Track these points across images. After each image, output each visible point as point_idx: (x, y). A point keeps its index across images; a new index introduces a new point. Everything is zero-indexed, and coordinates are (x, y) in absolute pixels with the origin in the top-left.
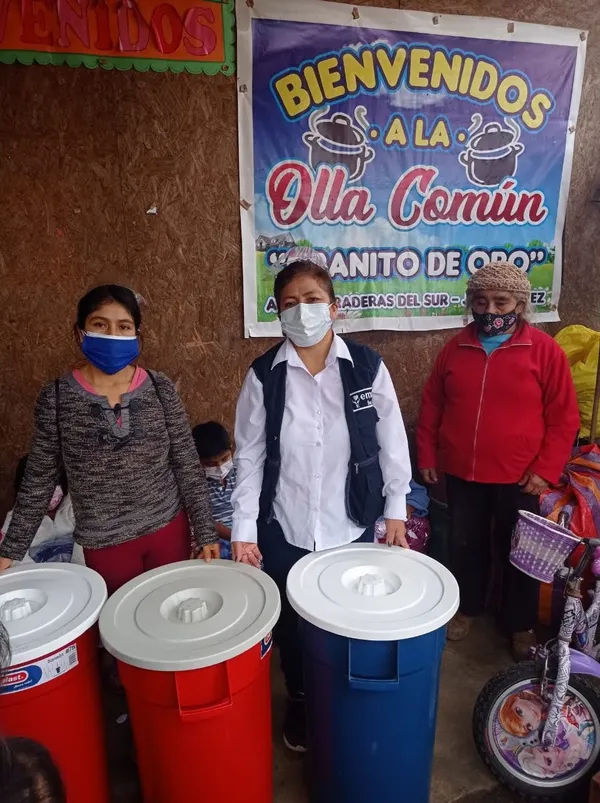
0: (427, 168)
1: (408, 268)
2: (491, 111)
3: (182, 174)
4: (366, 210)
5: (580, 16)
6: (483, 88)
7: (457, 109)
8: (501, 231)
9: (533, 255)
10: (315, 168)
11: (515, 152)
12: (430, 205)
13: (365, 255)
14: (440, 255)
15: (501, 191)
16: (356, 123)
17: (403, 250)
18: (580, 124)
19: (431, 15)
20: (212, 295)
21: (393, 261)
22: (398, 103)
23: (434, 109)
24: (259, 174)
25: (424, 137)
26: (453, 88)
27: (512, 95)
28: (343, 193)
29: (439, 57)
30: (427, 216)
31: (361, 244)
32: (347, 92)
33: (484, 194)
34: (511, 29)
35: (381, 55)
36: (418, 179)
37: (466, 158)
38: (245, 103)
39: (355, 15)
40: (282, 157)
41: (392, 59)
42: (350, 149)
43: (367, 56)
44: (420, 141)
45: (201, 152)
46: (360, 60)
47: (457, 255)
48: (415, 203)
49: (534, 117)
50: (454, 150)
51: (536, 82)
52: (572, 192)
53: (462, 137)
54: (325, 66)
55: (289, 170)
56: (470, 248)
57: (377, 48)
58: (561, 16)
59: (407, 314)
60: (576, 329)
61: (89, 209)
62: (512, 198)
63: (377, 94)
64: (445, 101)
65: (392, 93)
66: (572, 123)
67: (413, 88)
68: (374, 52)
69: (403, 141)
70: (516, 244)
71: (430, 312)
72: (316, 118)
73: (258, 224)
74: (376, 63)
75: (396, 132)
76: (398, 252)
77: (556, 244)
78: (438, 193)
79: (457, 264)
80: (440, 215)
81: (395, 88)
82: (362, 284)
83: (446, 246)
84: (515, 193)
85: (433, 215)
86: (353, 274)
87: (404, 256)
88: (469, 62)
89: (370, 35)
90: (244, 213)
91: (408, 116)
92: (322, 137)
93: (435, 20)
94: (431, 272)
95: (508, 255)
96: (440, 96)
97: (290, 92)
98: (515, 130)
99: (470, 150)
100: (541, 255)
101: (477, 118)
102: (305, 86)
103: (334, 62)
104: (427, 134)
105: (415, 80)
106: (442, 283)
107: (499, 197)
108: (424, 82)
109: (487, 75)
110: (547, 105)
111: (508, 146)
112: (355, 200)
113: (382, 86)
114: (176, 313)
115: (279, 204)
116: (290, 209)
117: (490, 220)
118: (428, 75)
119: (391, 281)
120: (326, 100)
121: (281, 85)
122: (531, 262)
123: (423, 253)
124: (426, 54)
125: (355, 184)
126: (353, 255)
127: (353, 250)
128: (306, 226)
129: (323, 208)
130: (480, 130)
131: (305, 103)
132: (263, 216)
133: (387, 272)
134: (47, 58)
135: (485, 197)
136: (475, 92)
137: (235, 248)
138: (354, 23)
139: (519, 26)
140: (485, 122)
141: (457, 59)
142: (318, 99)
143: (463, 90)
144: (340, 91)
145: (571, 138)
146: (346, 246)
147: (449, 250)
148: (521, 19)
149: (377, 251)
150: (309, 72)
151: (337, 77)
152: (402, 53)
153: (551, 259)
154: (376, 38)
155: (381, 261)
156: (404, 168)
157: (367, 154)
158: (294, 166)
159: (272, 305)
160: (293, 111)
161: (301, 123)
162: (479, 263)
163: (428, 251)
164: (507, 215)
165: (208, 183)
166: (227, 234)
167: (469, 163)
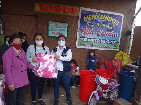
0: (102, 29)
1: (98, 41)
2: (111, 23)
3: (71, 27)
4: (93, 33)
5: (123, 12)
6: (110, 20)
7: (106, 22)
8: (111, 38)
9: (116, 41)
10: (87, 28)
11: (114, 28)
12: (102, 34)
13: (93, 39)
14: (103, 40)
15: (112, 33)
16: (93, 23)
17: (98, 39)
19: (104, 11)
20: (72, 42)
22: (98, 21)
23: (103, 22)
24: (80, 28)
25: (102, 25)
27: (114, 21)
28: (90, 31)
29: (104, 16)
31: (92, 38)
32: (92, 19)
34: (114, 13)
35: (97, 15)
36: (100, 30)
38: (79, 20)
39: (94, 10)
40: (83, 26)
41: (98, 16)
42: (92, 26)
43: (95, 15)
44: (101, 26)
45: (73, 25)
46: (94, 16)
47: (105, 40)
48: (100, 33)
49: (117, 24)
51: (117, 20)
52: (121, 34)
53: (107, 26)
54: (90, 16)
56: (107, 40)
58: (120, 12)
59: (97, 47)
60: (121, 52)
62: (113, 34)
63: (96, 20)
64: (105, 21)
66: (122, 25)
67: (101, 19)
68: (96, 15)
69: (99, 26)
70: (113, 40)
71: (100, 47)
72: (88, 22)
73: (79, 34)
75: (98, 24)
76: (97, 39)
77: (120, 40)
78: (103, 32)
80: (103, 35)
81: (98, 19)
82: (92, 43)
83: (103, 39)
86: (91, 41)
87: (98, 40)
88: (108, 17)
89: (95, 13)
90: (78, 32)
91: (100, 23)
93: (104, 12)
94: (101, 42)
95: (112, 41)
96: (104, 20)
98: (114, 25)
99: (108, 27)
101: (109, 24)
102: (87, 18)
103: (91, 16)
105: (101, 18)
106: (102, 44)
107: (111, 33)
109: (110, 18)
110: (118, 22)
112: (92, 32)
113: (97, 19)
114: (68, 44)
115: (82, 32)
116: (84, 32)
117: (110, 36)
118: (103, 18)
119: (96, 43)
120: (89, 20)
121: (84, 18)
122: (115, 42)
124: (103, 15)
125: (92, 30)
126: (91, 39)
127: (91, 38)
128: (85, 35)
129: (88, 33)
131: (87, 20)
132: (80, 33)
133: (95, 42)
134: (58, 13)
135: (109, 33)
136: (109, 20)
137: (76, 37)
138: (94, 11)
139: (115, 13)
140: (110, 24)
141: (107, 16)
142: (88, 20)
143: (107, 20)
144: (91, 19)
145: (121, 27)
146: (90, 38)
147: (104, 40)
148: (115, 12)
149: (94, 39)
150: (88, 17)
151: (91, 17)
152: (99, 15)
153: (118, 42)
155: (95, 40)
156: (99, 29)
157: (94, 27)
158: (84, 27)
159: (80, 44)
160: (85, 21)
161: (86, 23)
162: (108, 42)
163: (101, 39)
164: (112, 36)
165: (74, 28)
166: (75, 35)
167: (107, 29)
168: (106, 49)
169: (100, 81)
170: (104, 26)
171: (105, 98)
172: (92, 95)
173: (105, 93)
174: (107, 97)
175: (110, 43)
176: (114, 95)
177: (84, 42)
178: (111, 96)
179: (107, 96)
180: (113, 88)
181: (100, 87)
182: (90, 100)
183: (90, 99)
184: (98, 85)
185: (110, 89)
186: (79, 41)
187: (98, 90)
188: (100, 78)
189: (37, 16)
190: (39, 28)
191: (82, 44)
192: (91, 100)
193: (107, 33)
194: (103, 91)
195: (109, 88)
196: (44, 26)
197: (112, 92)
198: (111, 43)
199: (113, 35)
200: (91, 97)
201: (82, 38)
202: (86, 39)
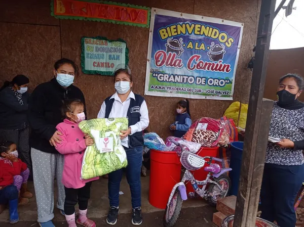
0: (198, 55)
1: (191, 81)
2: (216, 41)
3: (133, 52)
4: (181, 64)
5: (242, 20)
6: (215, 35)
7: (208, 41)
8: (217, 74)
9: (226, 81)
11: (223, 53)
12: (198, 65)
13: (180, 77)
14: (200, 79)
15: (218, 63)
16: (179, 42)
17: (190, 76)
18: (241, 47)
19: (201, 16)
20: (137, 83)
21: (187, 79)
22: (191, 38)
23: (200, 40)
24: (153, 53)
25: (198, 47)
26: (206, 35)
27: (223, 38)
28: (175, 60)
29: (203, 27)
30: (197, 68)
31: (178, 74)
32: (178, 34)
33: (213, 64)
34: (223, 21)
35: (188, 25)
36: (196, 58)
37: (209, 53)
38: (151, 35)
39: (181, 15)
40: (159, 49)
41: (190, 27)
42: (177, 49)
43: (184, 25)
44: (197, 48)
45: (138, 46)
46: (182, 26)
47: (205, 79)
48: (194, 64)
49: (229, 44)
50: (206, 51)
51: (229, 35)
52: (238, 65)
53: (208, 48)
54: (172, 27)
56: (209, 77)
57: (187, 24)
58: (237, 20)
59: (190, 93)
60: (236, 102)
62: (221, 65)
63: (186, 35)
64: (204, 38)
65: (190, 35)
66: (239, 46)
67: (195, 34)
68: (186, 25)
69: (192, 48)
70: (221, 78)
71: (196, 94)
72: (169, 40)
73: (151, 66)
74: (186, 28)
75: (190, 45)
76: (189, 77)
77: (233, 79)
78: (201, 62)
79: (205, 81)
80: (201, 68)
82: (178, 84)
83: (202, 76)
85: (199, 68)
86: (176, 81)
87: (190, 78)
88: (211, 29)
89: (184, 20)
90: (148, 62)
91: (194, 41)
92: (170, 45)
93: (202, 18)
94: (197, 83)
95: (219, 81)
97: (163, 33)
98: (224, 48)
99: (210, 51)
100: (228, 81)
101: (213, 44)
102: (167, 32)
103: (175, 27)
105: (196, 32)
106: (199, 86)
107: (217, 65)
108: (199, 33)
109: (216, 32)
110: (232, 41)
111: (221, 51)
112: (178, 62)
113: (187, 33)
115: (157, 61)
116: (160, 62)
117: (214, 70)
118: (200, 31)
119: (186, 84)
120: (172, 36)
121: (161, 31)
122: (225, 83)
123: (195, 77)
124: (200, 26)
125: (178, 58)
126: (176, 76)
127: (176, 75)
128: (164, 67)
129: (169, 63)
130: (213, 46)
131: (166, 36)
132: (153, 64)
133: (185, 82)
134: (103, 20)
135: (214, 64)
136: (213, 36)
137: (144, 71)
138: (181, 17)
139: (225, 21)
140: (215, 44)
141: (208, 28)
142: (170, 36)
143: (209, 36)
144: (176, 34)
145: (238, 51)
146: (174, 74)
147: (203, 77)
148: (226, 19)
149: (183, 76)
150: (168, 28)
151: (175, 30)
152: (193, 25)
153: (231, 83)
154: (186, 21)
155: (184, 78)
156: (192, 54)
157: (182, 50)
158: (162, 52)
159: (152, 87)
160: (163, 38)
161: (165, 41)
162: (211, 82)
163: (197, 77)
164: (219, 69)
165: (139, 54)
166: (143, 67)
167: (210, 55)
168: (207, 98)
169: (190, 162)
170: (204, 49)
171: (202, 196)
172: (173, 191)
173: (201, 187)
174: (206, 195)
175: (215, 85)
176: (220, 189)
177: (161, 82)
178: (215, 192)
179: (205, 192)
180: (217, 177)
181: (191, 174)
182: (169, 201)
183: (170, 198)
184: (186, 171)
185: (211, 178)
186: (151, 81)
187: (186, 181)
188: (190, 155)
190: (62, 54)
191: (156, 87)
192: (172, 200)
193: (210, 64)
194: (196, 183)
195: (209, 175)
197: (216, 183)
198: (217, 85)
199: (222, 68)
200: (172, 195)
201: (157, 74)
202: (166, 77)
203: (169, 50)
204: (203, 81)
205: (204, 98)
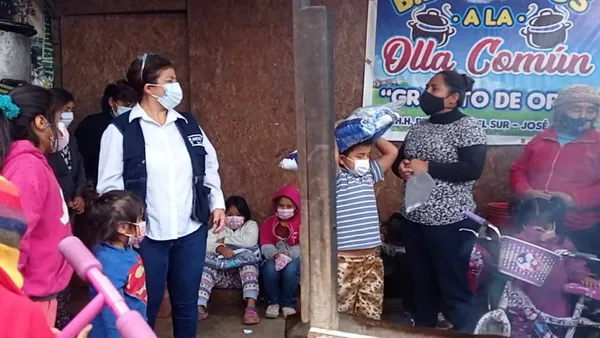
0: (495, 38)
1: (479, 102)
4: (450, 65)
10: (414, 39)
11: (565, 27)
12: (498, 61)
14: (505, 95)
15: (554, 52)
16: (442, 14)
17: (476, 91)
24: (379, 43)
25: (492, 20)
28: (432, 55)
30: (495, 69)
33: (541, 55)
36: (488, 45)
37: (525, 32)
38: (373, 6)
45: (345, 34)
47: (519, 95)
48: (486, 61)
50: (516, 27)
53: (521, 19)
55: (397, 42)
56: (530, 90)
61: (281, 64)
62: (563, 58)
69: (477, 23)
72: (416, 12)
73: (375, 73)
75: (472, 17)
79: (518, 100)
80: (505, 68)
83: (509, 89)
84: (566, 54)
85: (499, 67)
87: (477, 94)
90: (367, 65)
92: (420, 23)
94: (498, 105)
98: (565, 13)
99: (528, 27)
101: (533, 7)
104: (495, 18)
107: (553, 58)
111: (559, 23)
112: (441, 59)
115: (390, 61)
116: (396, 64)
117: (545, 72)
119: (466, 110)
123: (492, 93)
125: (442, 49)
129: (418, 63)
130: (536, 14)
135: (541, 58)
137: (360, 86)
142: (418, 2)
147: (513, 91)
156: (478, 39)
157: (450, 31)
158: (400, 39)
160: (401, 8)
161: (407, 15)
162: (537, 101)
163: (495, 92)
164: (560, 68)
165: (348, 49)
166: (356, 77)
167: (528, 35)
170: (510, 23)
175: (549, 107)
189: (185, 12)
190: (191, 63)
196: (213, 51)
201: (389, 91)
202: (413, 95)
203: (417, 33)
204: (514, 100)
205: (519, 142)
